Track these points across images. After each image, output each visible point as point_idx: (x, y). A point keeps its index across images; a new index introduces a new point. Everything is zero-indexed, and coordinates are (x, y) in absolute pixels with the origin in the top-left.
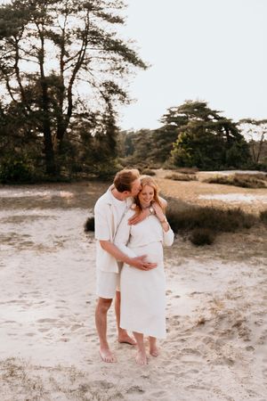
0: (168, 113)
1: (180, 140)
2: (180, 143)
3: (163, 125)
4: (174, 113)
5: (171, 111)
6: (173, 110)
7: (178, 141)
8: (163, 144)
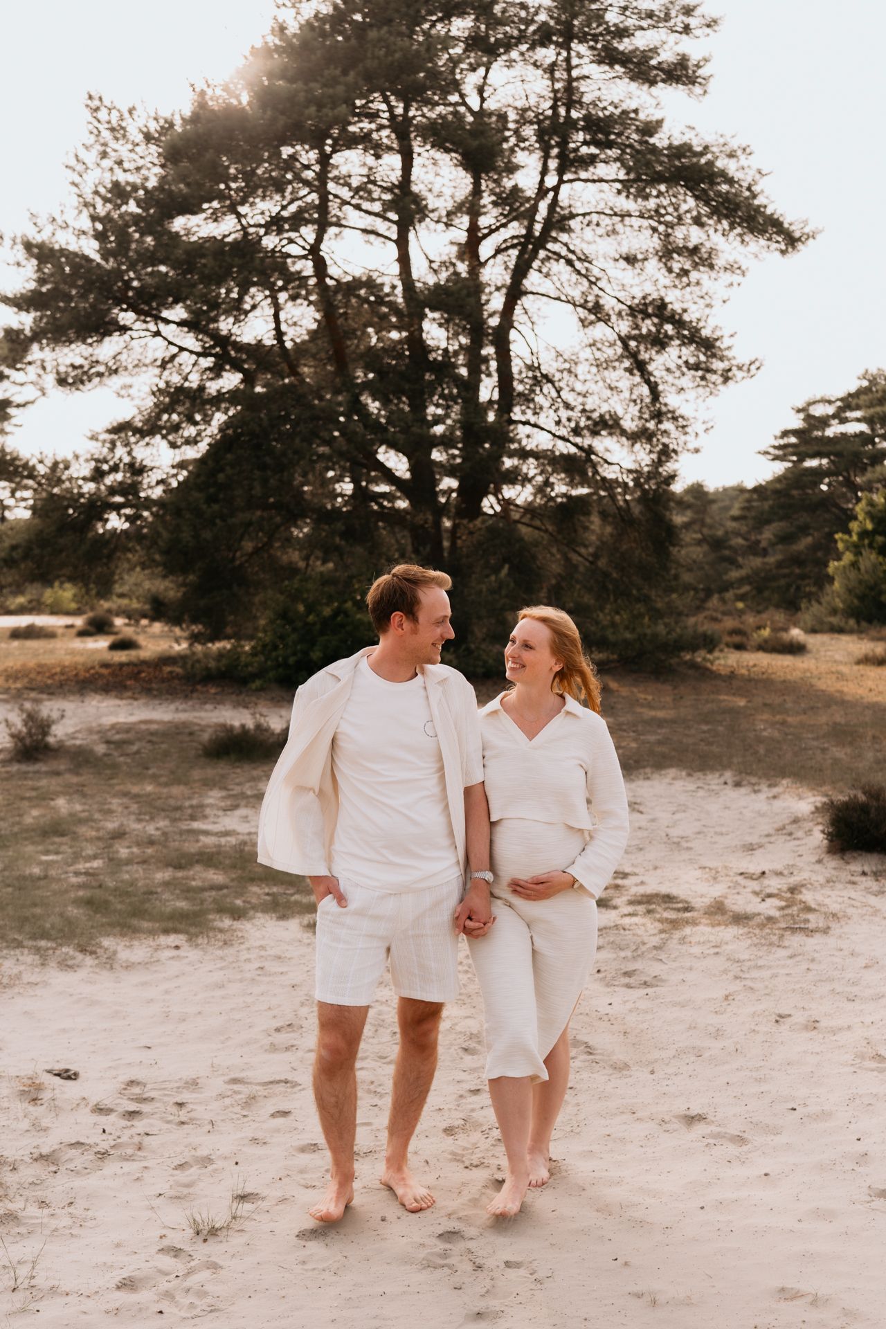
0: (797, 422)
1: (862, 522)
2: (864, 534)
3: (779, 468)
4: (824, 422)
5: (809, 418)
6: (819, 411)
7: (854, 526)
8: (785, 539)
